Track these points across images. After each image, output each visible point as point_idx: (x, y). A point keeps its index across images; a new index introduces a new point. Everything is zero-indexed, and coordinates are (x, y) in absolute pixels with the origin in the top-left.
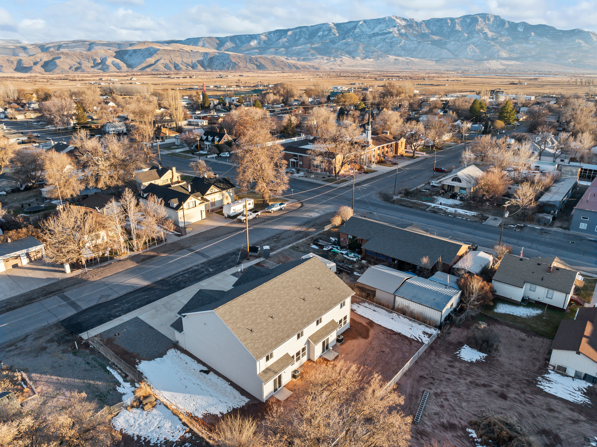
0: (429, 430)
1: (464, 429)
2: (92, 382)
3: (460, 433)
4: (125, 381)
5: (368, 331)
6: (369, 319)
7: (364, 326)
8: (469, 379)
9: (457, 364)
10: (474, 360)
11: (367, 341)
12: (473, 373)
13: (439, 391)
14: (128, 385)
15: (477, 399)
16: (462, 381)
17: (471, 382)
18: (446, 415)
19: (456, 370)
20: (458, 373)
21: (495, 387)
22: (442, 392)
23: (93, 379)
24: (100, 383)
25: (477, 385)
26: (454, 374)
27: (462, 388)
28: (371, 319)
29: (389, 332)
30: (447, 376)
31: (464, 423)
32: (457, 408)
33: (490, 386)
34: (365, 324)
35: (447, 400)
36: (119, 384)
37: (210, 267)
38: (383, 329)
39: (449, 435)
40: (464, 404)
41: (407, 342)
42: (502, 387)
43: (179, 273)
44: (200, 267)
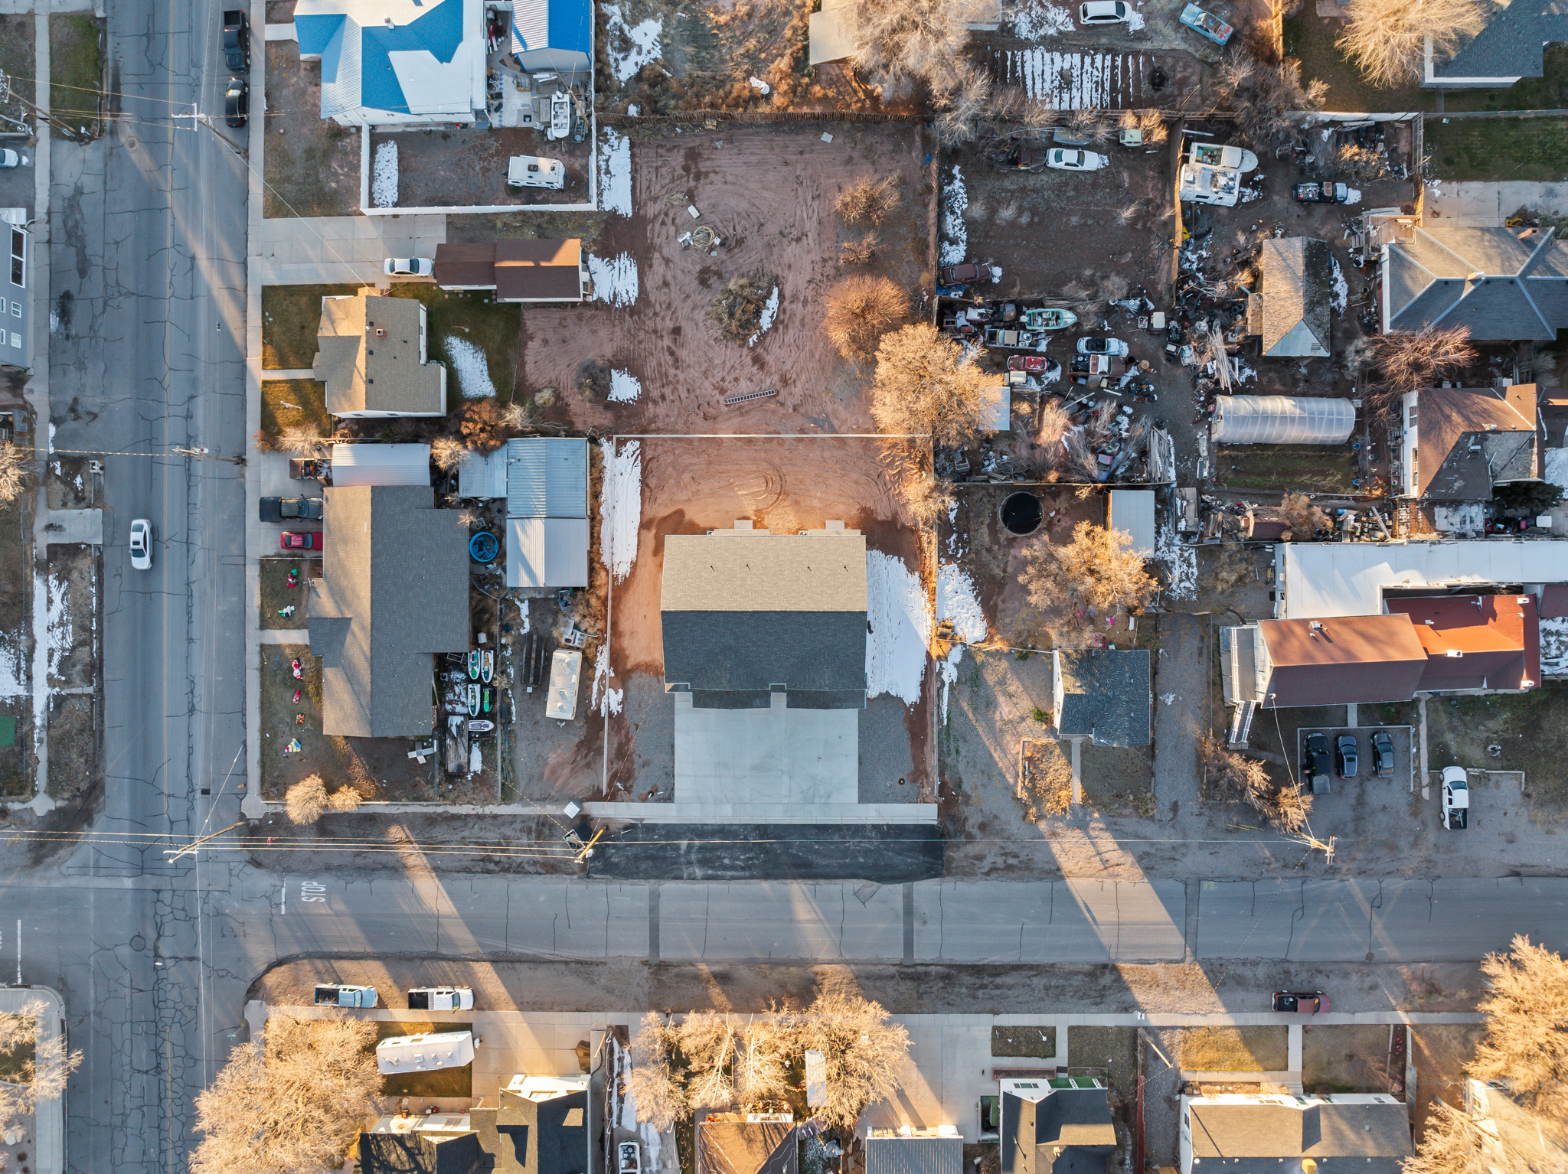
0: (776, 377)
1: (753, 349)
2: (970, 715)
3: (760, 350)
4: (943, 683)
5: (664, 519)
6: (639, 534)
7: (658, 529)
8: (672, 371)
9: (655, 393)
10: (634, 379)
11: (685, 508)
12: (660, 372)
13: (716, 392)
14: (945, 677)
15: (701, 354)
16: (681, 377)
17: (677, 368)
18: (746, 371)
19: (667, 391)
20: (671, 387)
21: (667, 341)
22: (715, 388)
23: (967, 717)
24: (965, 705)
25: (677, 360)
26: (675, 389)
27: (694, 373)
28: (636, 532)
29: (647, 494)
30: (684, 395)
31: (745, 351)
32: (728, 365)
33: (669, 348)
34: (654, 531)
35: (723, 380)
36: (951, 683)
38: (646, 505)
39: (770, 359)
40: (717, 362)
41: (653, 465)
42: (662, 337)
44: (691, 870)
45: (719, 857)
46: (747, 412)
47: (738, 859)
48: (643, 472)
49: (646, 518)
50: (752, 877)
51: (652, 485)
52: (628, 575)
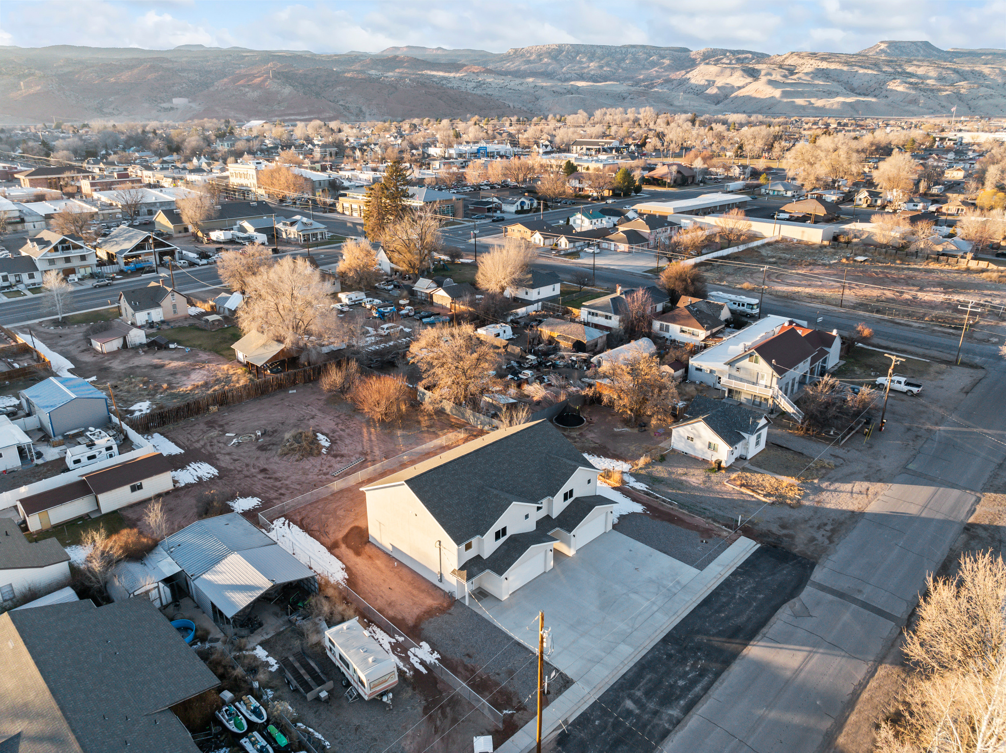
0: (357, 455)
1: (328, 454)
2: (681, 492)
3: (333, 452)
4: (644, 491)
5: (346, 537)
6: (332, 553)
7: (346, 543)
8: (277, 484)
9: (274, 496)
10: (249, 498)
11: (357, 524)
12: (268, 488)
14: (639, 488)
15: (292, 470)
16: (287, 482)
17: (280, 481)
18: (333, 462)
19: (282, 491)
20: (284, 489)
21: (260, 476)
24: (671, 491)
25: (276, 479)
26: (288, 488)
27: (295, 477)
28: (328, 553)
29: (317, 534)
31: (324, 456)
32: (318, 465)
33: (265, 478)
34: (343, 546)
35: (321, 471)
36: (648, 488)
37: (638, 717)
38: (322, 538)
39: (344, 452)
40: (308, 467)
41: (306, 521)
42: (254, 476)
43: (706, 689)
44: (665, 717)
45: (671, 686)
47: (687, 673)
48: (301, 527)
49: (329, 544)
50: (718, 675)
51: (316, 529)
52: (347, 577)
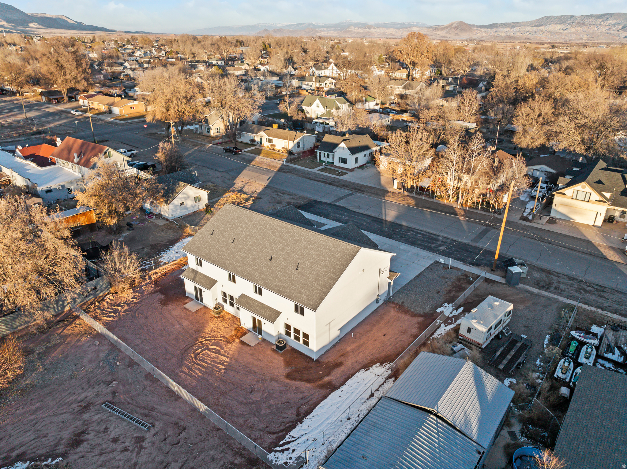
0: (86, 416)
5: (308, 381)
6: (343, 384)
11: (282, 377)
22: (141, 447)
28: (344, 388)
29: (305, 408)
31: (71, 458)
34: (327, 378)
38: (314, 400)
41: (275, 427)
44: (445, 240)
45: (423, 238)
46: (145, 408)
48: (293, 427)
49: (324, 391)
50: (409, 228)
51: (294, 411)
52: (378, 364)
